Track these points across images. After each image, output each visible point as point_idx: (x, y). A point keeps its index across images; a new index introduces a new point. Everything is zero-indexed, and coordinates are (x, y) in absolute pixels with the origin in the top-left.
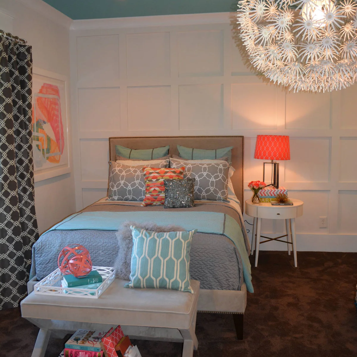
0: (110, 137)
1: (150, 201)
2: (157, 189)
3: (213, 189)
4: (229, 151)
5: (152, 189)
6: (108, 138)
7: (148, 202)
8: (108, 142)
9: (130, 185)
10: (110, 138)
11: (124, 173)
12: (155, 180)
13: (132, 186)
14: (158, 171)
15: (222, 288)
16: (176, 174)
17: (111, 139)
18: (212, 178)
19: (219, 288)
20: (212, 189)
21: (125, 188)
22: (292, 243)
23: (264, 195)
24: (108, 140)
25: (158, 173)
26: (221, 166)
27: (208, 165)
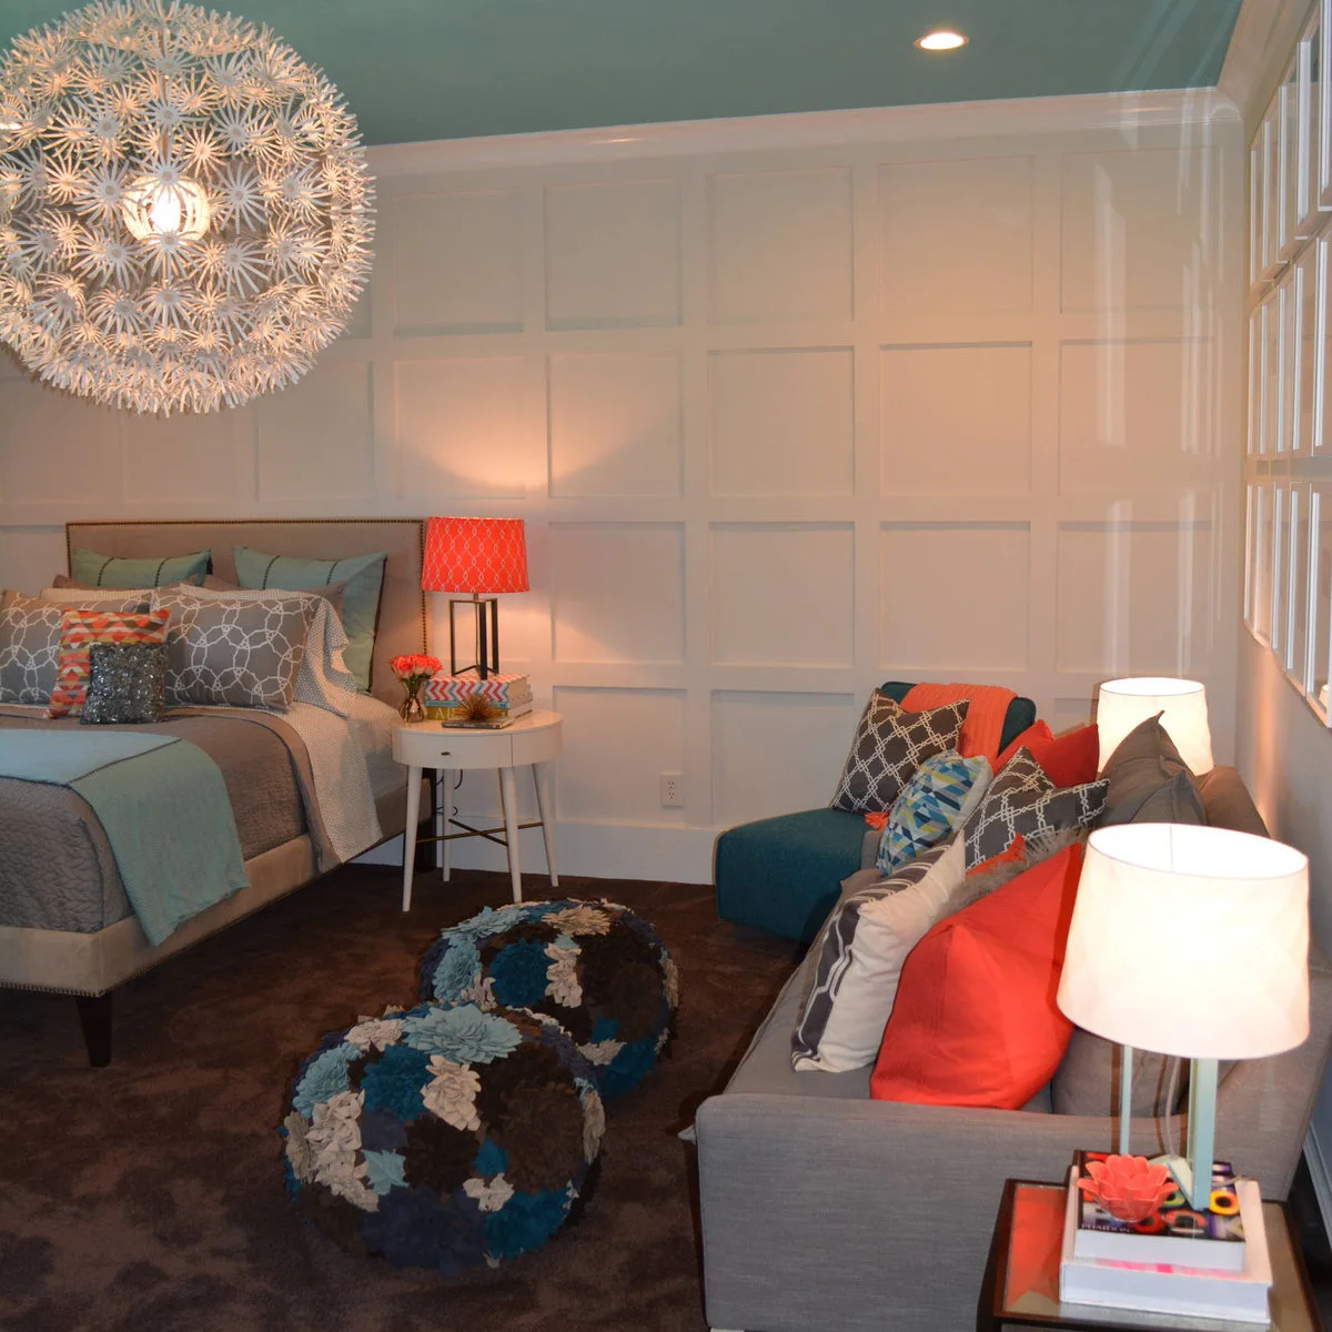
0: (70, 520)
1: (61, 704)
2: (78, 670)
3: (241, 673)
4: (374, 564)
5: (67, 671)
6: (64, 523)
7: (56, 706)
8: (64, 536)
9: (32, 657)
10: (68, 525)
11: (24, 624)
12: (78, 644)
13: (38, 661)
14: (90, 620)
15: (50, 924)
16: (135, 630)
17: (71, 527)
18: (243, 642)
19: (45, 925)
20: (238, 672)
21: (19, 665)
22: (506, 844)
23: (442, 698)
24: (65, 529)
25: (89, 626)
26: (279, 610)
27: (244, 603)
